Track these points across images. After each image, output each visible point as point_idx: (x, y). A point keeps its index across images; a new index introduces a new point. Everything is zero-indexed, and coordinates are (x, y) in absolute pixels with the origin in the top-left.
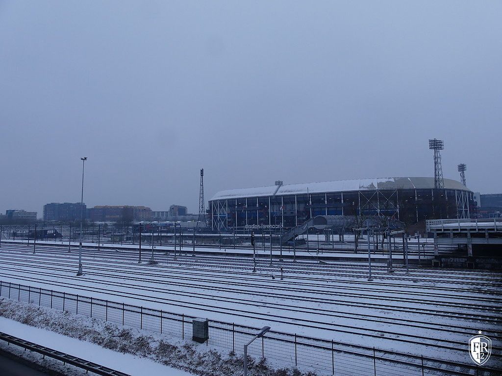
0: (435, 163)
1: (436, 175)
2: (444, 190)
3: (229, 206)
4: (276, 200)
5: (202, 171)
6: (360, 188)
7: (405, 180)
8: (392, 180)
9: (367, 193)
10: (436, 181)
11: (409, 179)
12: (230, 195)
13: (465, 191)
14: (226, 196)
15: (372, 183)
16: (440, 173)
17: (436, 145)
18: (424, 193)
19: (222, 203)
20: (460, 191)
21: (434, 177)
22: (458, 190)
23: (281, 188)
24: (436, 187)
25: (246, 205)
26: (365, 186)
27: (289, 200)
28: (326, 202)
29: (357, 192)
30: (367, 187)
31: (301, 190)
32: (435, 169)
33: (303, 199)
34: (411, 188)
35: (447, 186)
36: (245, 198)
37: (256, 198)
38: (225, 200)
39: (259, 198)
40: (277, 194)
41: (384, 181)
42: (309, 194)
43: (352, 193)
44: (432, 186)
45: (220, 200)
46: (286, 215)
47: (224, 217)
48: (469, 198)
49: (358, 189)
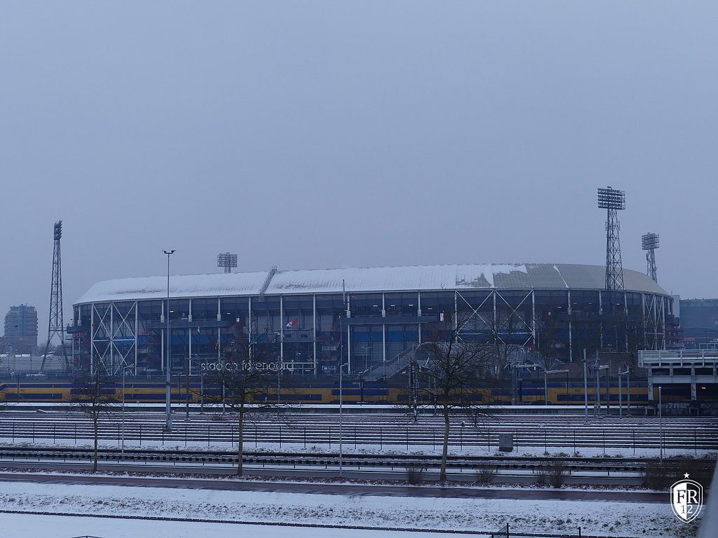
0: (609, 238)
1: (609, 263)
2: (622, 293)
3: (142, 316)
4: (266, 305)
5: (58, 228)
6: (457, 283)
7: (546, 269)
8: (523, 269)
9: (471, 295)
10: (609, 275)
11: (555, 267)
12: (143, 291)
13: (659, 296)
14: (135, 292)
15: (482, 275)
16: (617, 258)
17: (611, 200)
18: (585, 298)
19: (123, 310)
20: (650, 295)
21: (605, 264)
22: (647, 294)
23: (277, 279)
24: (609, 287)
25: (190, 316)
26: (468, 280)
27: (298, 305)
28: (384, 312)
29: (453, 292)
30: (473, 283)
31: (326, 285)
32: (608, 250)
33: (331, 304)
34: (562, 287)
35: (629, 286)
36: (187, 299)
37: (216, 298)
38: (131, 302)
39: (223, 299)
40: (269, 291)
41: (506, 269)
42: (347, 294)
43: (440, 295)
44: (601, 284)
45: (117, 303)
46: (289, 340)
47: (129, 345)
48: (666, 310)
49: (451, 286)
